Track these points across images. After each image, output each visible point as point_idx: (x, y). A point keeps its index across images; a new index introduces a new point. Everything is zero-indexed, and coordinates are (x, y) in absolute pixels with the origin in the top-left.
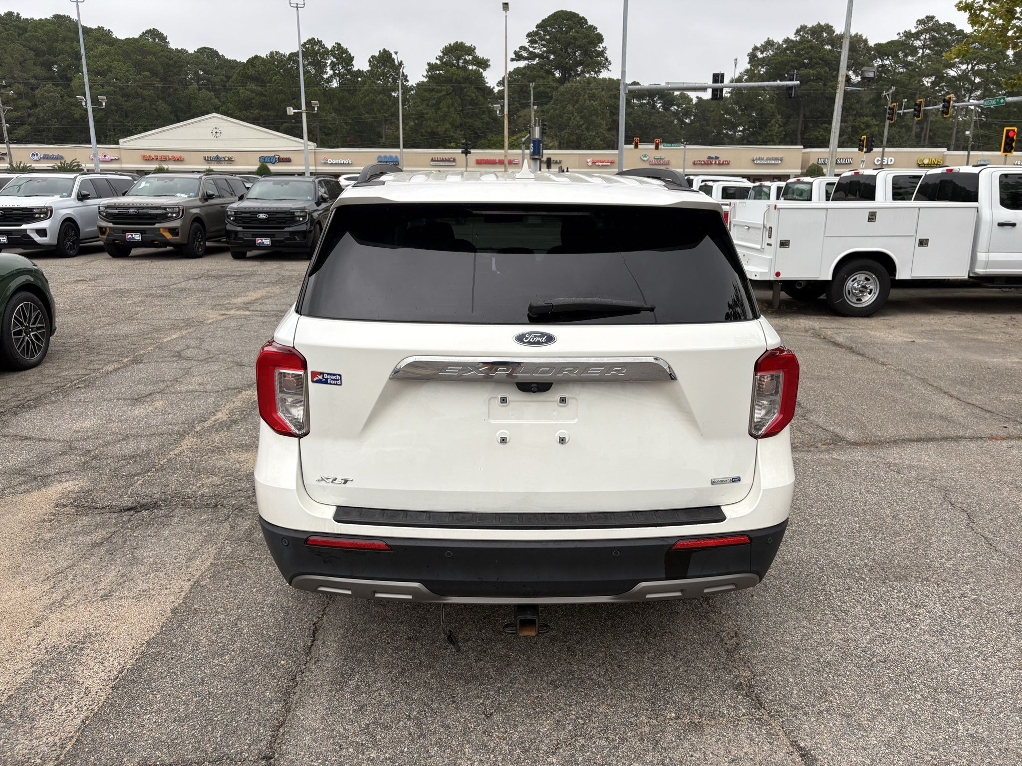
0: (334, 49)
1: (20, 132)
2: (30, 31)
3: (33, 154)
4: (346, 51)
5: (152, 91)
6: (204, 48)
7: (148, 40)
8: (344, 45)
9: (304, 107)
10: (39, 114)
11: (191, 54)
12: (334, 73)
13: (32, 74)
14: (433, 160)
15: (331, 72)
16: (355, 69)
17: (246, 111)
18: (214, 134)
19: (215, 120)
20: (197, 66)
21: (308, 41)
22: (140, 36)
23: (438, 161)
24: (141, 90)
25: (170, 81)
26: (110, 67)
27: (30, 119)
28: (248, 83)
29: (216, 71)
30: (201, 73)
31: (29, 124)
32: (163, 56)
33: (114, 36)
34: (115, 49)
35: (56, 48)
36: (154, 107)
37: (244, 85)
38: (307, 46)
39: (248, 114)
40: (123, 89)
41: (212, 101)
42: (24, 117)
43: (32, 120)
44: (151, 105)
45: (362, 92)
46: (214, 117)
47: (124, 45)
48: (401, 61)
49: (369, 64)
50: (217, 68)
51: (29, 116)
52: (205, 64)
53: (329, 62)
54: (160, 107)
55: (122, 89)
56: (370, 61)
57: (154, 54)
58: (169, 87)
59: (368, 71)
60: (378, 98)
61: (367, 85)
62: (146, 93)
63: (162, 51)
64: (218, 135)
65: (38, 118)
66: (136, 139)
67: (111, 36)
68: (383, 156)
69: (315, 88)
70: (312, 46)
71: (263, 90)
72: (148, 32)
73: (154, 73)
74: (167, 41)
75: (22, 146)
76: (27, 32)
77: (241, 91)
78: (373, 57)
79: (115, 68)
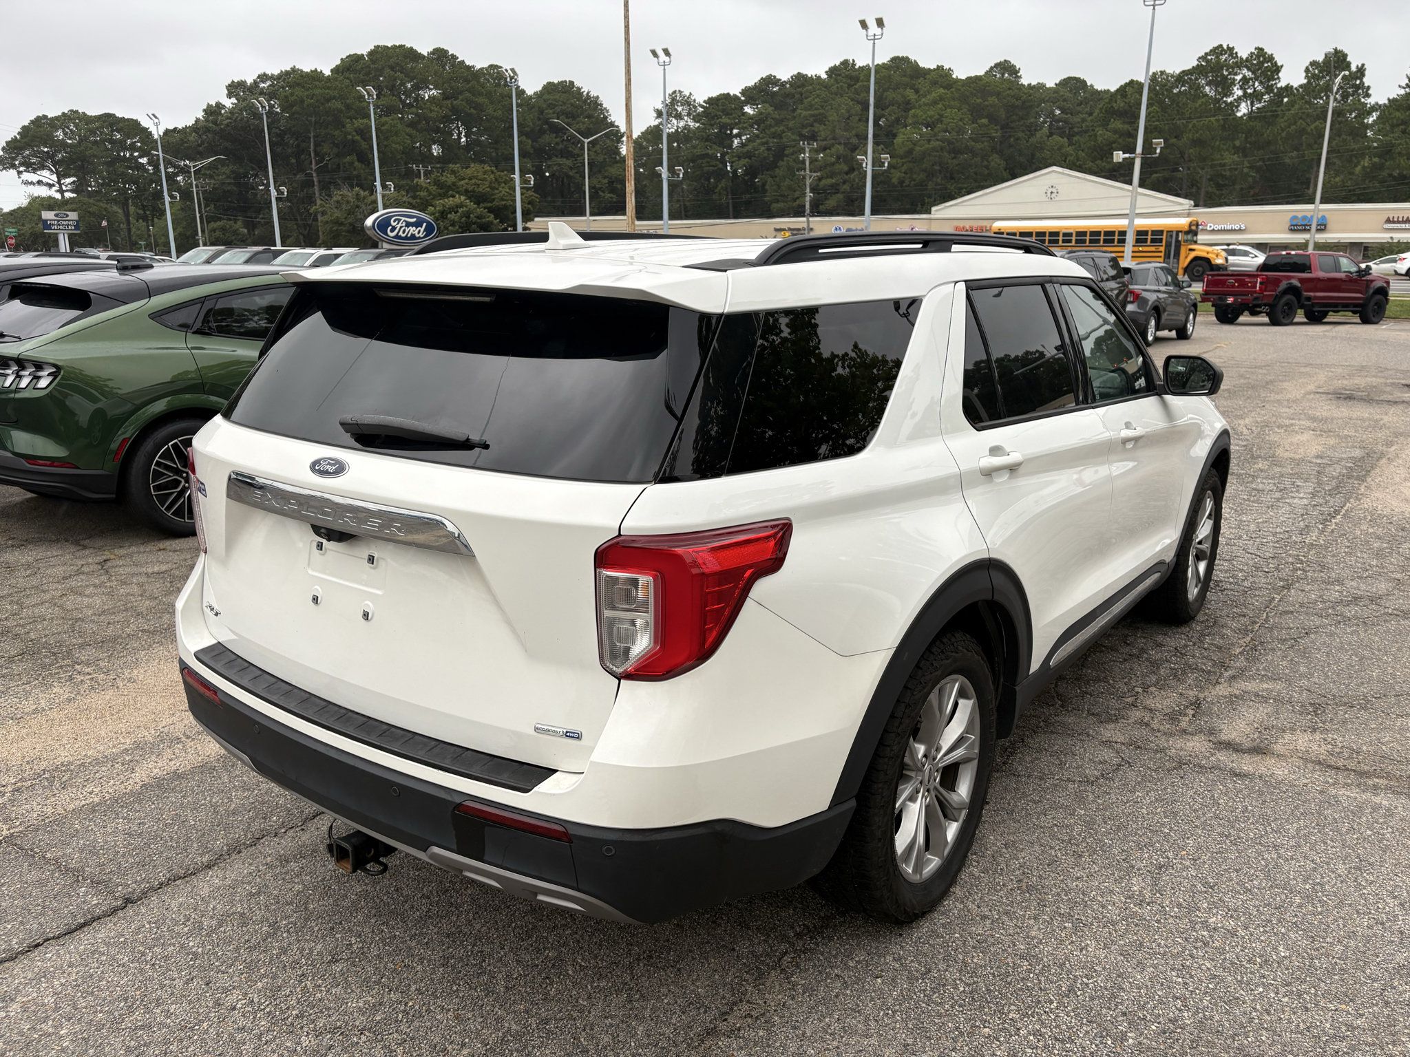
0: (1252, 57)
1: (831, 202)
2: (862, 81)
3: (836, 229)
4: (1271, 58)
5: (986, 144)
6: (1069, 78)
7: (996, 75)
8: (1268, 51)
9: (1139, 149)
10: (854, 180)
11: (1050, 89)
12: (1245, 94)
13: (854, 132)
14: (1388, 221)
15: (1240, 93)
16: (1282, 84)
17: (1102, 159)
18: (1049, 194)
19: (1054, 177)
20: (1054, 103)
21: (1211, 51)
22: (987, 73)
23: (1398, 222)
24: (973, 143)
25: (1012, 128)
26: (941, 116)
27: (845, 187)
28: (1112, 120)
29: (1079, 108)
30: (1058, 112)
31: (842, 193)
32: (1008, 95)
33: (954, 76)
34: (952, 93)
35: (886, 98)
36: (985, 163)
37: (1105, 124)
38: (1209, 57)
39: (1104, 164)
40: (953, 143)
41: (1063, 151)
42: (839, 184)
43: (846, 187)
44: (982, 162)
45: (1286, 118)
46: (1053, 171)
47: (963, 86)
48: (1363, 65)
49: (1304, 74)
50: (1080, 104)
51: (844, 183)
52: (1065, 100)
53: (1239, 77)
54: (992, 163)
55: (950, 143)
56: (1307, 70)
57: (998, 94)
58: (1010, 136)
59: (1301, 86)
60: (1312, 127)
61: (1297, 106)
62: (978, 146)
63: (1010, 89)
64: (1053, 195)
65: (853, 185)
66: (951, 206)
67: (951, 75)
68: (1300, 216)
69: (1212, 119)
70: (1217, 57)
71: (1130, 129)
72: (997, 65)
73: (993, 119)
74: (1019, 74)
75: (827, 219)
76: (858, 82)
77: (1100, 132)
78: (1314, 63)
79: (946, 117)
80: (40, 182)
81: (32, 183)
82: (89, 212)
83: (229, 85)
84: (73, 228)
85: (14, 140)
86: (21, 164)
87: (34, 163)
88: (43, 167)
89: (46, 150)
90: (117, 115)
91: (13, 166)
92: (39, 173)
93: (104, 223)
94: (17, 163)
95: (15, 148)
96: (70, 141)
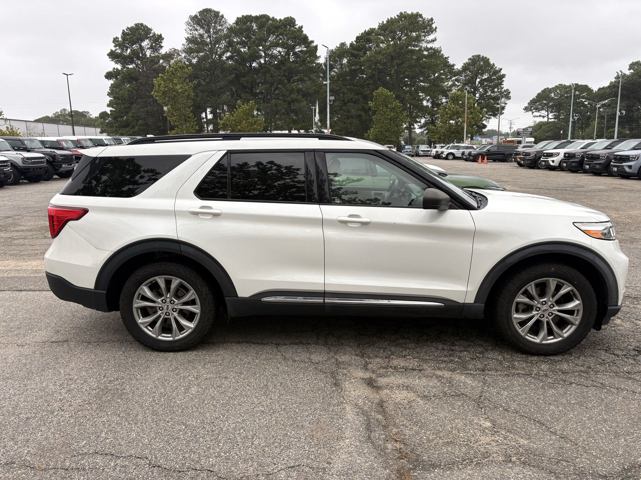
80: (540, 116)
81: (537, 116)
82: (556, 127)
83: (631, 64)
84: (529, 134)
85: (534, 99)
86: (534, 109)
87: (540, 108)
88: (542, 109)
89: (545, 102)
90: (579, 84)
91: (531, 110)
92: (540, 112)
93: (562, 132)
94: (532, 108)
95: (533, 103)
96: (556, 97)
